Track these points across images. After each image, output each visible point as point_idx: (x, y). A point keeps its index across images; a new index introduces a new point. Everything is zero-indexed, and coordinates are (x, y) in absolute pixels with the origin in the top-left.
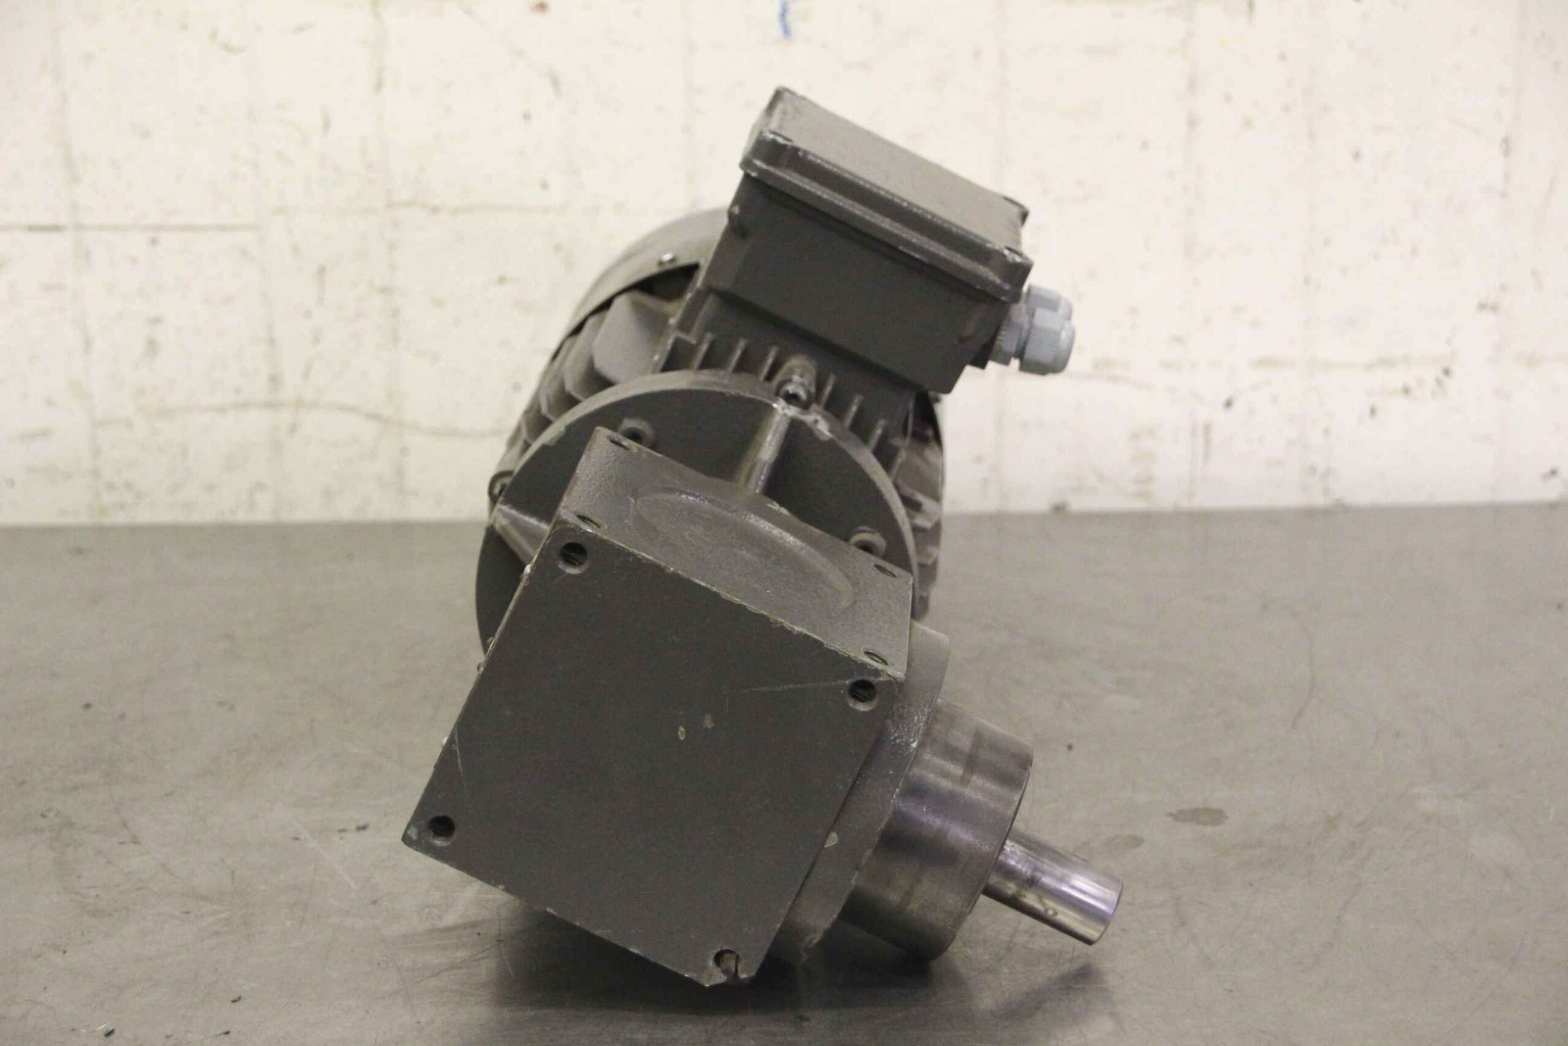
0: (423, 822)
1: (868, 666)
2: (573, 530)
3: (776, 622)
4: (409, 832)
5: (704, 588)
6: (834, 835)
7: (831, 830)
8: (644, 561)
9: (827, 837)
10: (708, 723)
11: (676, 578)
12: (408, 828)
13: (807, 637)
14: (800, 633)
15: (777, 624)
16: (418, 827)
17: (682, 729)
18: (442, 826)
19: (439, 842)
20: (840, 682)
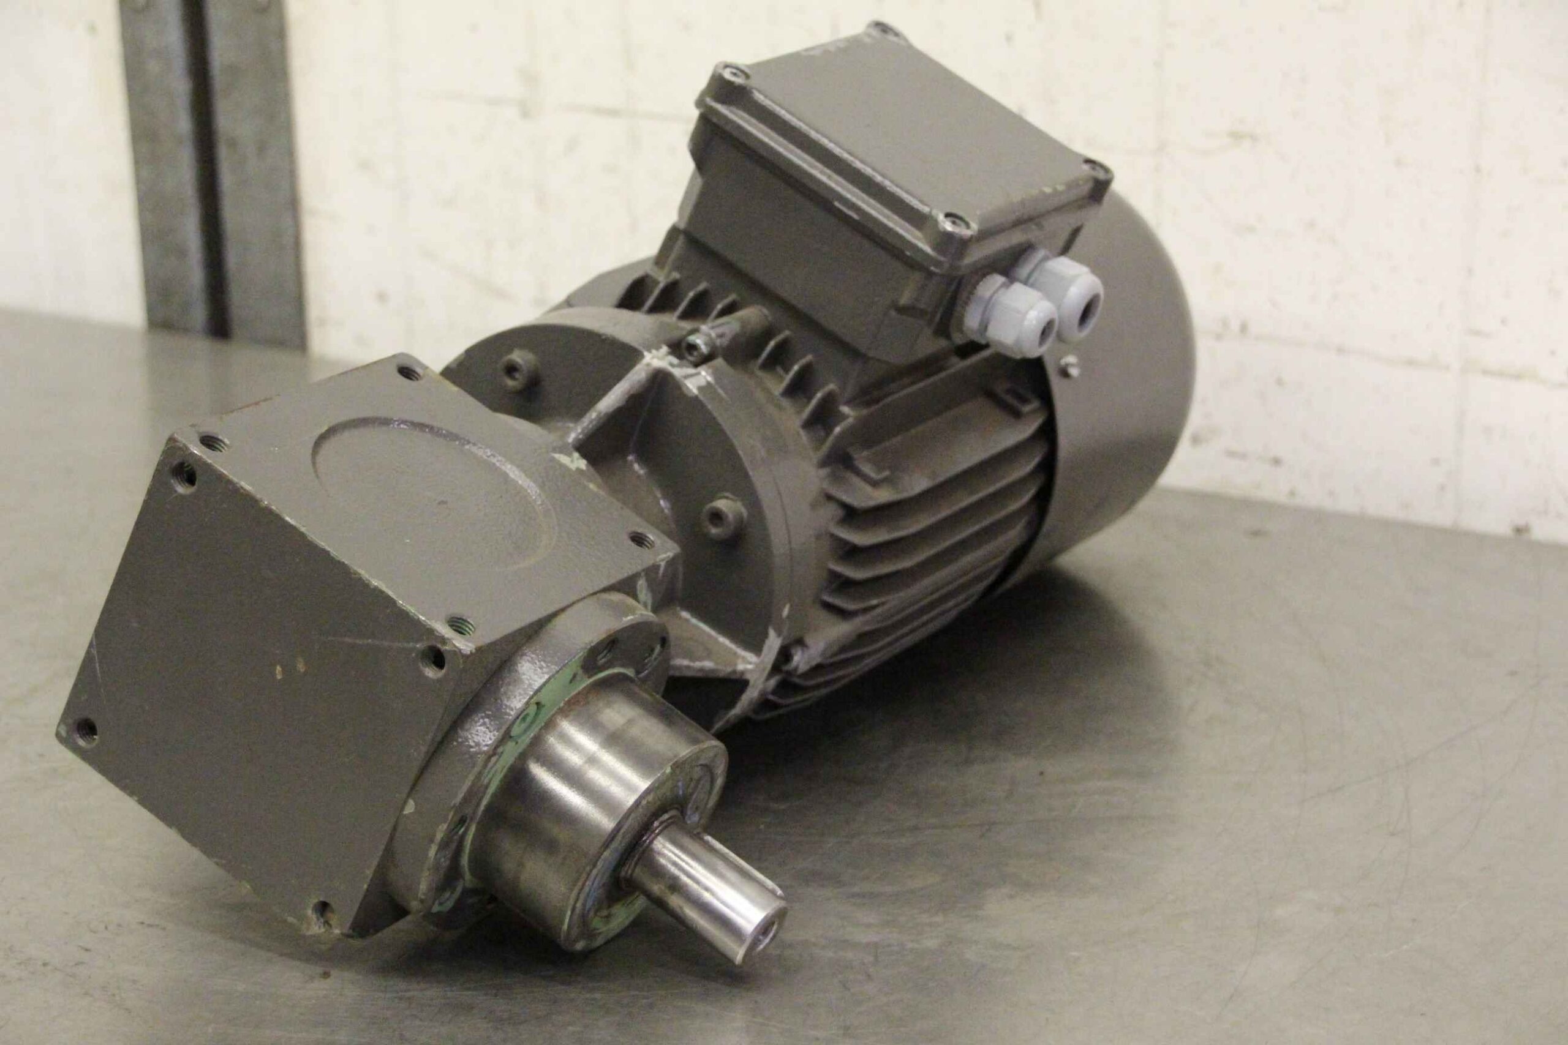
0: (70, 721)
1: (435, 632)
2: (180, 448)
3: (356, 573)
4: (60, 729)
5: (291, 526)
6: (411, 802)
7: (409, 795)
8: (242, 491)
9: (405, 802)
10: (301, 667)
11: (268, 511)
12: (59, 725)
13: (382, 592)
14: (376, 589)
15: (355, 574)
16: (67, 725)
17: (279, 668)
18: (87, 728)
19: (81, 742)
20: (411, 645)
